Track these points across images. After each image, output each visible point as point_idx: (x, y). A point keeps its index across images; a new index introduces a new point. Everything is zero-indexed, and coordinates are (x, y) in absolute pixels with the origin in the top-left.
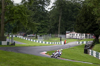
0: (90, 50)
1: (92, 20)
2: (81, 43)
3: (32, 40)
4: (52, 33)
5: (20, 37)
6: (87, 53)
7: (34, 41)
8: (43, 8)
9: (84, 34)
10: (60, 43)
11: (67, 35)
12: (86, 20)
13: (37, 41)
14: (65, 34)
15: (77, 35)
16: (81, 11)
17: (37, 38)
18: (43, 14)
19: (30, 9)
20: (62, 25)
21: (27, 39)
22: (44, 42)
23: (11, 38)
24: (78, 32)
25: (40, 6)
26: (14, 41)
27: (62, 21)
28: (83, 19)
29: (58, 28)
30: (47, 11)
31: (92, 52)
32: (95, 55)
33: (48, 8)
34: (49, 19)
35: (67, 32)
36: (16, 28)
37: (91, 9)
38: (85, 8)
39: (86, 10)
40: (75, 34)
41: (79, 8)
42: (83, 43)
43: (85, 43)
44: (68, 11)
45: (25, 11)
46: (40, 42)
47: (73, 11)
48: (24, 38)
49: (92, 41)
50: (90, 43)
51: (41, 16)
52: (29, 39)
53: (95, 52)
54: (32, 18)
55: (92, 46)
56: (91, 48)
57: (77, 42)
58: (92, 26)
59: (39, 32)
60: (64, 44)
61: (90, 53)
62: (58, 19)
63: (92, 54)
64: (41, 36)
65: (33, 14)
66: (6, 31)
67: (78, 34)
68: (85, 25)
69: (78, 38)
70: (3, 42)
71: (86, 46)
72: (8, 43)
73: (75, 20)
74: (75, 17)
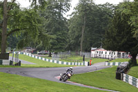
0: (125, 75)
1: (128, 33)
2: (111, 64)
3: (44, 59)
4: (71, 50)
5: (27, 54)
6: (120, 79)
7: (47, 60)
8: (60, 15)
10: (82, 64)
11: (93, 52)
12: (119, 32)
13: (51, 61)
14: (90, 51)
15: (106, 53)
16: (112, 20)
17: (50, 56)
18: (60, 23)
19: (42, 15)
21: (36, 57)
22: (60, 62)
24: (108, 49)
25: (56, 12)
26: (19, 60)
28: (115, 30)
30: (65, 19)
31: (127, 78)
32: (130, 81)
33: (67, 15)
34: (68, 30)
35: (92, 49)
36: (22, 42)
38: (118, 15)
39: (119, 18)
40: (104, 52)
41: (110, 16)
42: (114, 64)
43: (117, 64)
44: (94, 20)
45: (36, 18)
46: (55, 62)
47: (102, 20)
48: (33, 56)
49: (127, 62)
50: (124, 65)
51: (57, 26)
52: (40, 58)
53: (130, 77)
54: (44, 28)
55: (126, 70)
56: (125, 72)
57: (107, 63)
58: (128, 41)
59: (55, 47)
61: (124, 78)
62: (81, 30)
63: (127, 80)
64: (56, 53)
65: (46, 22)
66: (9, 46)
67: (108, 52)
68: (118, 40)
69: (107, 57)
70: (4, 61)
71: (118, 68)
72: (11, 62)
73: (104, 32)
74: (103, 28)
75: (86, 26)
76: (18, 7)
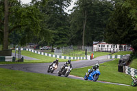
0: (127, 67)
1: (129, 26)
2: (113, 57)
3: (46, 54)
4: (74, 45)
5: (30, 50)
6: (122, 72)
7: (50, 55)
8: (61, 10)
9: (118, 46)
10: (85, 58)
11: (95, 46)
12: (120, 25)
13: (54, 56)
14: (92, 45)
15: (108, 47)
16: (113, 13)
17: (53, 51)
18: (61, 19)
19: (44, 11)
20: (87, 33)
21: (39, 53)
22: (63, 57)
23: (17, 52)
24: (109, 42)
25: (57, 8)
26: (22, 56)
27: (88, 27)
28: (116, 24)
29: (82, 37)
30: (66, 14)
31: (129, 70)
32: (133, 74)
33: (68, 10)
34: (70, 25)
35: (94, 43)
36: (24, 38)
37: (127, 10)
38: (119, 8)
39: (120, 11)
40: (106, 45)
41: (111, 10)
42: (116, 57)
43: (119, 57)
44: (95, 14)
45: (37, 14)
46: (58, 57)
48: (36, 52)
49: (129, 55)
50: (125, 58)
51: (59, 21)
52: (42, 53)
53: (133, 70)
54: (46, 24)
55: (128, 62)
56: (127, 64)
57: (109, 57)
58: (129, 33)
59: (56, 42)
60: (91, 59)
61: (127, 71)
62: (82, 25)
63: (129, 73)
64: (58, 48)
65: (48, 18)
66: (11, 43)
67: (110, 46)
68: (119, 33)
69: (109, 50)
70: (6, 57)
71: (120, 61)
72: (14, 59)
73: (105, 26)
74: (105, 22)
75: (88, 20)
76: (19, 4)
